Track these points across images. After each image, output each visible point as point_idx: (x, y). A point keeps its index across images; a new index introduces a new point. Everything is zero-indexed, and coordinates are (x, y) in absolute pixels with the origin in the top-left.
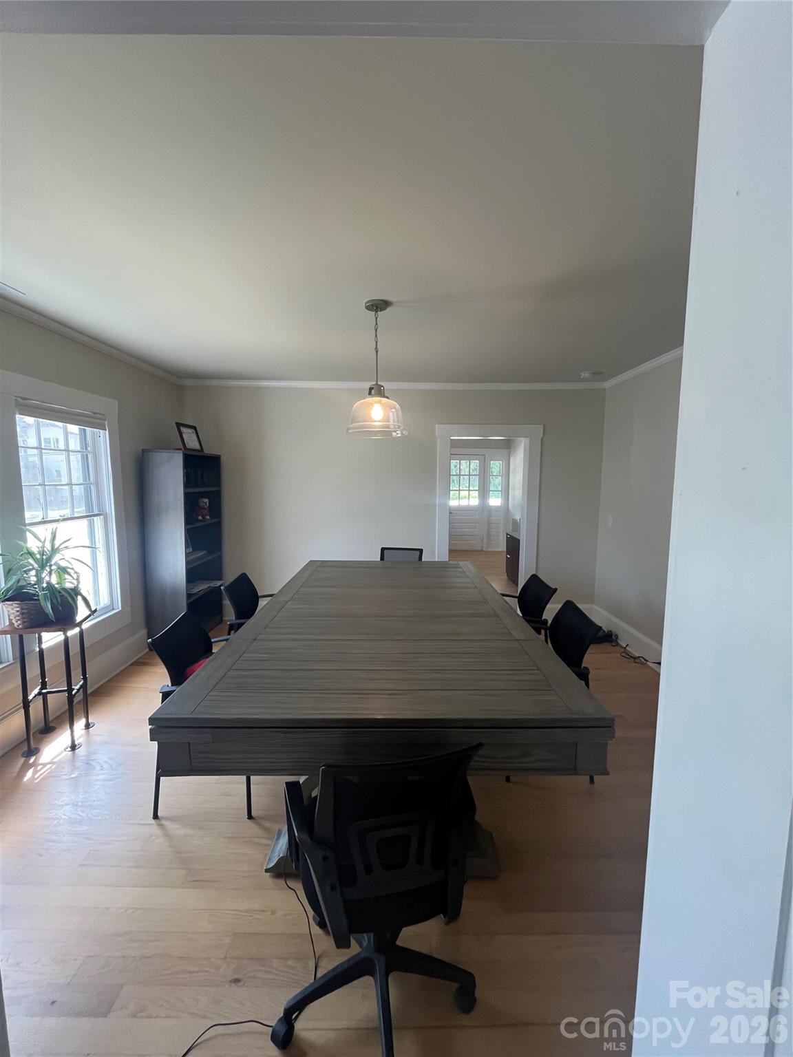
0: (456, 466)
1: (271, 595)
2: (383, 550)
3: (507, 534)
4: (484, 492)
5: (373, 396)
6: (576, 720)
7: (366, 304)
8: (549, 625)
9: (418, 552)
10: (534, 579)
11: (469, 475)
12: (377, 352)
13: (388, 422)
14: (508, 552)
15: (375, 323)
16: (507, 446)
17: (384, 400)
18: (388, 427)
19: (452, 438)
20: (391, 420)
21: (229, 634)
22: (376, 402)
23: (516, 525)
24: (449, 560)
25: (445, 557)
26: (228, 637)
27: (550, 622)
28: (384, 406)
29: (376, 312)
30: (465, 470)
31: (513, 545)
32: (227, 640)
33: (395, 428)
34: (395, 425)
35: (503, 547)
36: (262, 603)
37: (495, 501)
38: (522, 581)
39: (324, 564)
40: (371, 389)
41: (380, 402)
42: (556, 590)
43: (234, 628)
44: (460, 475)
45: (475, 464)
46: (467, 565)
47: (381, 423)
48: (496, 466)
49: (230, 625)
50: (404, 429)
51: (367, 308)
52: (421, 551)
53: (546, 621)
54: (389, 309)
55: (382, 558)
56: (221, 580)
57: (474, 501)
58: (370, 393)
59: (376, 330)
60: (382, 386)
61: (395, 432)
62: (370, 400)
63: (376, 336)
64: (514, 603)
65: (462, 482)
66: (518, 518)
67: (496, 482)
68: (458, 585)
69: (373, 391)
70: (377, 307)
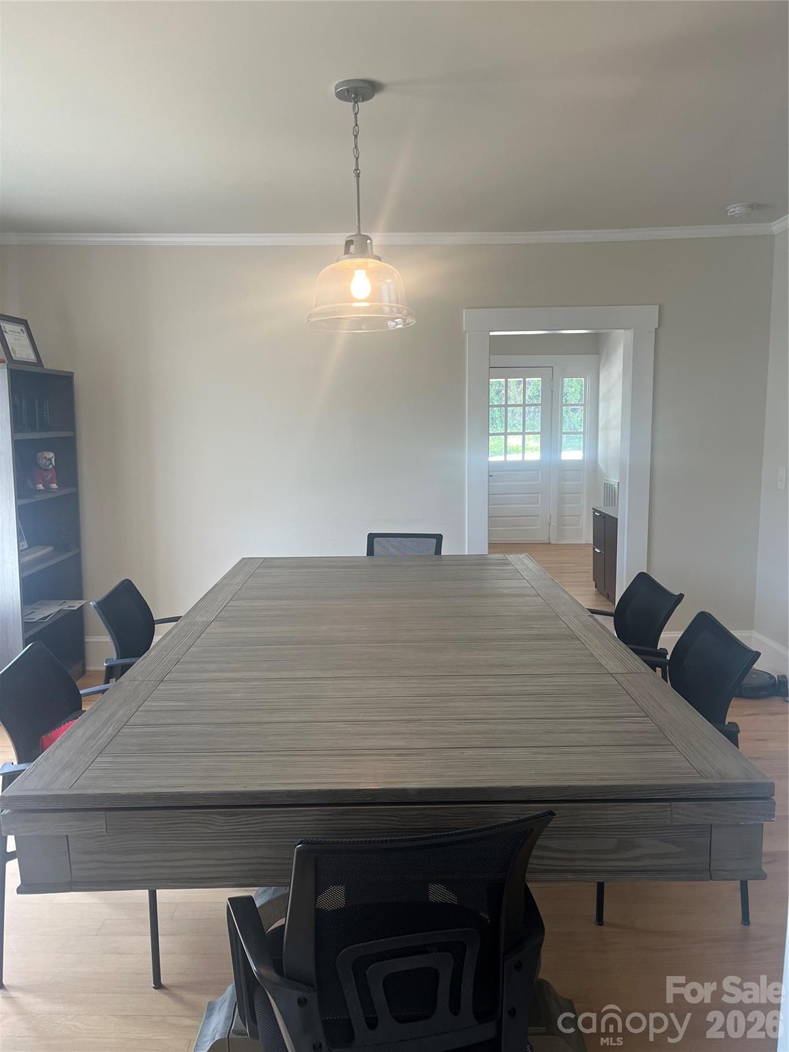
0: (498, 392)
1: (176, 619)
2: (372, 537)
3: (595, 510)
4: (551, 433)
5: (354, 256)
6: (708, 787)
7: (336, 88)
8: (668, 657)
9: (434, 541)
10: (643, 581)
11: (524, 405)
12: (358, 176)
13: (381, 302)
14: (596, 543)
15: (354, 124)
16: (594, 347)
17: (372, 263)
18: (381, 311)
19: (491, 333)
20: (386, 298)
21: (107, 682)
22: (359, 267)
23: (611, 494)
24: (489, 553)
25: (483, 550)
26: (106, 686)
27: (670, 653)
28: (372, 274)
29: (356, 102)
30: (515, 395)
31: (606, 529)
32: (103, 691)
33: (391, 311)
34: (391, 307)
35: (586, 535)
36: (161, 631)
37: (572, 453)
38: (621, 586)
39: (267, 563)
40: (349, 243)
41: (365, 267)
42: (682, 596)
43: (113, 672)
44: (506, 406)
45: (535, 383)
46: (523, 562)
47: (367, 304)
48: (573, 388)
49: (107, 667)
50: (409, 314)
51: (341, 95)
52: (439, 538)
53: (663, 653)
54: (377, 98)
55: (370, 552)
56: (81, 598)
57: (534, 455)
58: (347, 251)
59: (356, 136)
60: (370, 239)
61: (393, 319)
62: (348, 262)
63: (356, 147)
64: (609, 623)
65: (509, 421)
66: (614, 480)
67: (573, 419)
68: (505, 591)
69: (352, 248)
70: (356, 95)
